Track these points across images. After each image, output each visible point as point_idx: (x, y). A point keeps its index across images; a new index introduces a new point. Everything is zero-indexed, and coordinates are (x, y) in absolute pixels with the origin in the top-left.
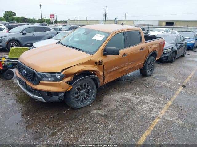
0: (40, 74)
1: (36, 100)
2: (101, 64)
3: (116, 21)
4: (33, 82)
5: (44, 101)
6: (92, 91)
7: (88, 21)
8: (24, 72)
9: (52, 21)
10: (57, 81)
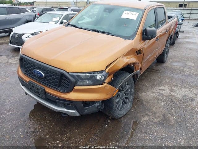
0: (73, 76)
1: (63, 115)
2: (141, 53)
3: (88, 2)
4: (59, 89)
5: (78, 115)
6: (131, 90)
7: (56, 2)
8: (40, 73)
9: (16, 3)
10: (99, 85)
